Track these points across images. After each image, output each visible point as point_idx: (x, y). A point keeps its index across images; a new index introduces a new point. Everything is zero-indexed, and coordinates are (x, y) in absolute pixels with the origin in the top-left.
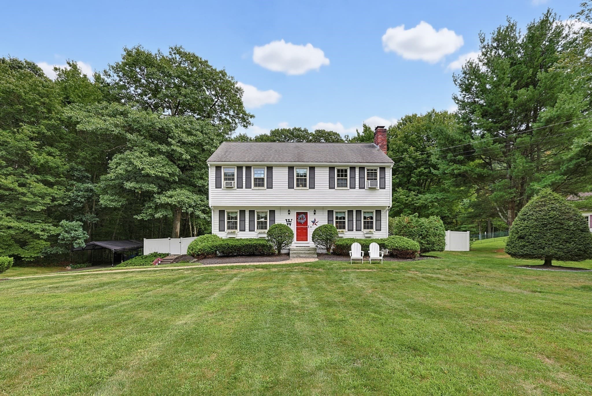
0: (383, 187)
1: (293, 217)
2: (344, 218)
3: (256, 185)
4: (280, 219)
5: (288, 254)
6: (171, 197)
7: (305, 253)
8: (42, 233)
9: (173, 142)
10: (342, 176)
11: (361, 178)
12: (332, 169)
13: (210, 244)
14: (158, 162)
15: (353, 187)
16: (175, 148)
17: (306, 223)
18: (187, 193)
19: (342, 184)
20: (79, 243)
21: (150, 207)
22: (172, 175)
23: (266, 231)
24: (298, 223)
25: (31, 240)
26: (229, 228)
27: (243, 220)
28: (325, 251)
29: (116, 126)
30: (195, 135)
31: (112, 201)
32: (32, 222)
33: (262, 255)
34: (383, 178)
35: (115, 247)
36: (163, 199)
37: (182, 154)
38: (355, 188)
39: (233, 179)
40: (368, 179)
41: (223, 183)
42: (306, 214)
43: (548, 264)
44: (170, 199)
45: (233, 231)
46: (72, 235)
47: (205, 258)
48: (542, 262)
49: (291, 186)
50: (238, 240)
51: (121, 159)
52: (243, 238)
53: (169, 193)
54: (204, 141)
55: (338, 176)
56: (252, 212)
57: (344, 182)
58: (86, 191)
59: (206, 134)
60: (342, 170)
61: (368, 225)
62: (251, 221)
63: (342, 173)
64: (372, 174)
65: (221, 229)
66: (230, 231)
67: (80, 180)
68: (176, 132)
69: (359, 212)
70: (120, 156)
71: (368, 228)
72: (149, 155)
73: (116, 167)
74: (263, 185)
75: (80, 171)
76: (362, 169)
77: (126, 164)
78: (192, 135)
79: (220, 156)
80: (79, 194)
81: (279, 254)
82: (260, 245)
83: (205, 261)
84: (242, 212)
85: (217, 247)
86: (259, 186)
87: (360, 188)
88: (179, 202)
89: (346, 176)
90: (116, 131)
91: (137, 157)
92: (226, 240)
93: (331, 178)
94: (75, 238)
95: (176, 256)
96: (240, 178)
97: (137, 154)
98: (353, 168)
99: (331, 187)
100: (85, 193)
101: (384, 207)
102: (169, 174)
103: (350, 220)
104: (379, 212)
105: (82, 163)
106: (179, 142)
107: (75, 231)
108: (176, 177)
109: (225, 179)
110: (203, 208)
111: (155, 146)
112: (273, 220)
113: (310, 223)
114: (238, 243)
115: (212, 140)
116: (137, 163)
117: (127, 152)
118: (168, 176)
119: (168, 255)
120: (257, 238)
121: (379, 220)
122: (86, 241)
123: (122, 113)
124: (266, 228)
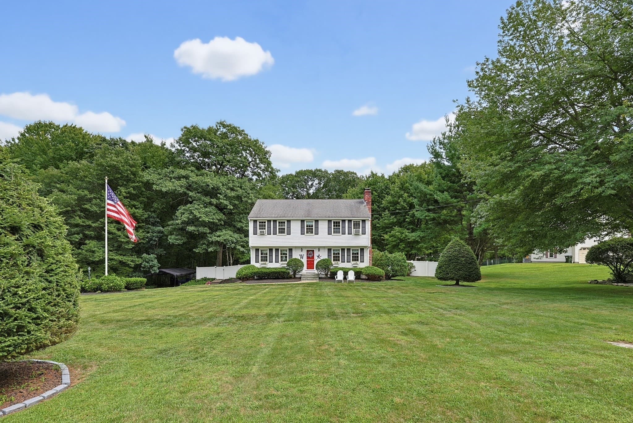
0: (364, 233)
1: (304, 253)
2: (339, 254)
3: (279, 233)
4: (296, 255)
5: (300, 278)
6: (219, 236)
7: (311, 277)
8: (131, 263)
9: (221, 197)
10: (337, 226)
11: (349, 227)
12: (330, 221)
13: (251, 271)
14: (210, 212)
15: (344, 233)
16: (222, 201)
17: (313, 257)
18: (231, 233)
19: (337, 231)
20: (155, 270)
21: (204, 244)
22: (220, 220)
23: (286, 262)
24: (308, 257)
25: (121, 267)
26: (262, 261)
27: (271, 255)
28: (324, 276)
29: (181, 186)
30: (237, 191)
31: (177, 240)
32: (124, 256)
33: (283, 278)
34: (364, 228)
35: (176, 273)
36: (214, 239)
37: (227, 206)
38: (345, 234)
39: (265, 229)
40: (354, 228)
41: (259, 231)
42: (313, 251)
43: (457, 284)
44: (219, 238)
45: (264, 262)
46: (151, 264)
47: (248, 280)
48: (454, 282)
49: (302, 233)
50: (268, 268)
51: (184, 210)
52: (271, 267)
53: (218, 233)
54: (242, 195)
55: (334, 226)
56: (277, 250)
57: (338, 230)
58: (158, 233)
59: (244, 189)
60: (337, 222)
61: (355, 259)
62: (277, 256)
63: (337, 224)
64: (357, 225)
65: (257, 261)
66: (263, 262)
67: (153, 224)
68: (223, 189)
69: (349, 250)
70: (184, 208)
71: (355, 261)
72: (204, 206)
73: (181, 216)
74: (284, 233)
75: (154, 218)
76: (350, 221)
77: (188, 213)
78: (234, 190)
79: (256, 213)
80: (154, 235)
81: (295, 278)
82: (282, 272)
83: (248, 282)
84: (271, 250)
85: (255, 273)
86: (282, 233)
87: (348, 234)
88: (225, 240)
89: (339, 226)
90: (181, 190)
91: (196, 208)
92: (261, 268)
93: (329, 228)
94: (152, 267)
95: (221, 280)
96: (269, 227)
97: (196, 206)
98: (344, 221)
99: (329, 233)
100: (158, 234)
101: (366, 247)
102: (218, 220)
103: (343, 255)
104: (362, 250)
105: (154, 212)
106: (225, 197)
107: (152, 261)
108: (222, 222)
109: (260, 229)
110: (242, 243)
111: (207, 199)
112: (291, 256)
113: (316, 257)
114: (268, 271)
115: (249, 194)
116: (196, 213)
117: (189, 205)
118: (217, 221)
119: (214, 279)
120: (280, 267)
121: (362, 255)
122: (159, 268)
123: (184, 177)
124: (286, 260)
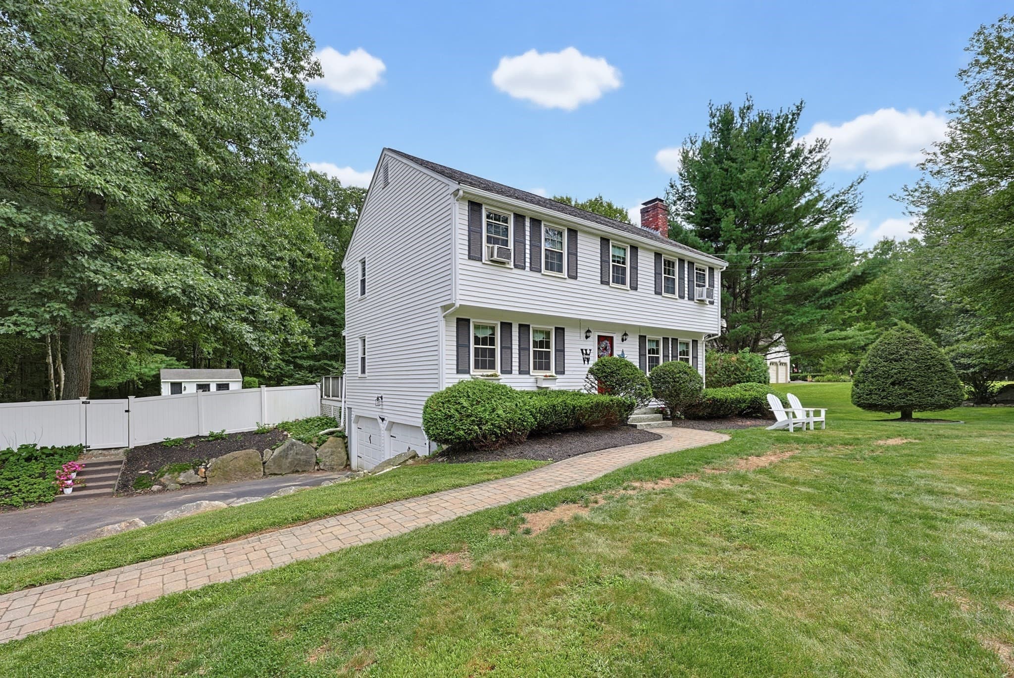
0: (712, 301)
1: (593, 345)
2: (658, 351)
3: (548, 267)
10: (669, 273)
11: (690, 281)
12: (657, 256)
15: (681, 295)
19: (669, 288)
23: (549, 373)
26: (477, 365)
27: (507, 347)
34: (712, 287)
38: (683, 298)
39: (505, 244)
40: (697, 285)
41: (486, 247)
42: (611, 340)
43: (906, 416)
45: (486, 372)
49: (605, 280)
55: (665, 271)
56: (524, 329)
57: (670, 284)
60: (669, 263)
62: (523, 349)
63: (669, 266)
64: (700, 277)
65: (462, 368)
66: (481, 372)
69: (674, 342)
74: (561, 269)
76: (691, 264)
84: (506, 327)
86: (554, 269)
87: (689, 299)
89: (673, 273)
93: (657, 274)
96: (519, 242)
98: (681, 262)
99: (657, 291)
103: (666, 356)
104: (695, 343)
109: (488, 240)
112: (561, 349)
119: (79, 450)
121: (695, 357)
124: (548, 368)
